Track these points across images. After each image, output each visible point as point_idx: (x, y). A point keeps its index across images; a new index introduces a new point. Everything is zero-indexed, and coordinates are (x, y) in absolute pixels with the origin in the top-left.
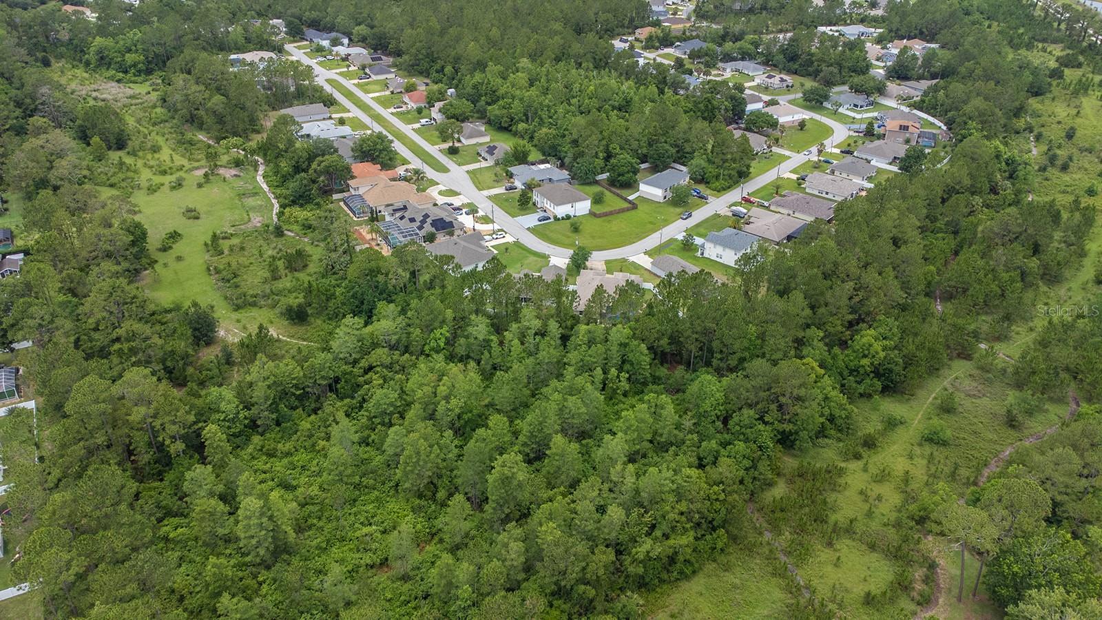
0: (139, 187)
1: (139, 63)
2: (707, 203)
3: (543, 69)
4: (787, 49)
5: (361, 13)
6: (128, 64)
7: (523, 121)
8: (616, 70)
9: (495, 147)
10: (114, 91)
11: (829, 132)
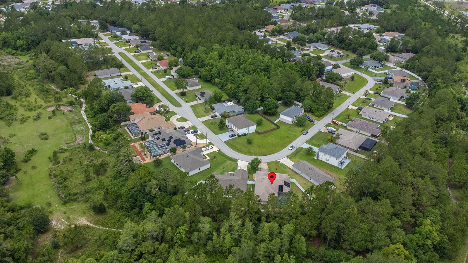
0: (16, 120)
1: (24, 45)
2: (314, 124)
3: (225, 49)
4: (338, 37)
5: (136, 18)
6: (18, 45)
7: (217, 78)
8: (260, 49)
9: (204, 93)
10: (9, 60)
11: (365, 81)
